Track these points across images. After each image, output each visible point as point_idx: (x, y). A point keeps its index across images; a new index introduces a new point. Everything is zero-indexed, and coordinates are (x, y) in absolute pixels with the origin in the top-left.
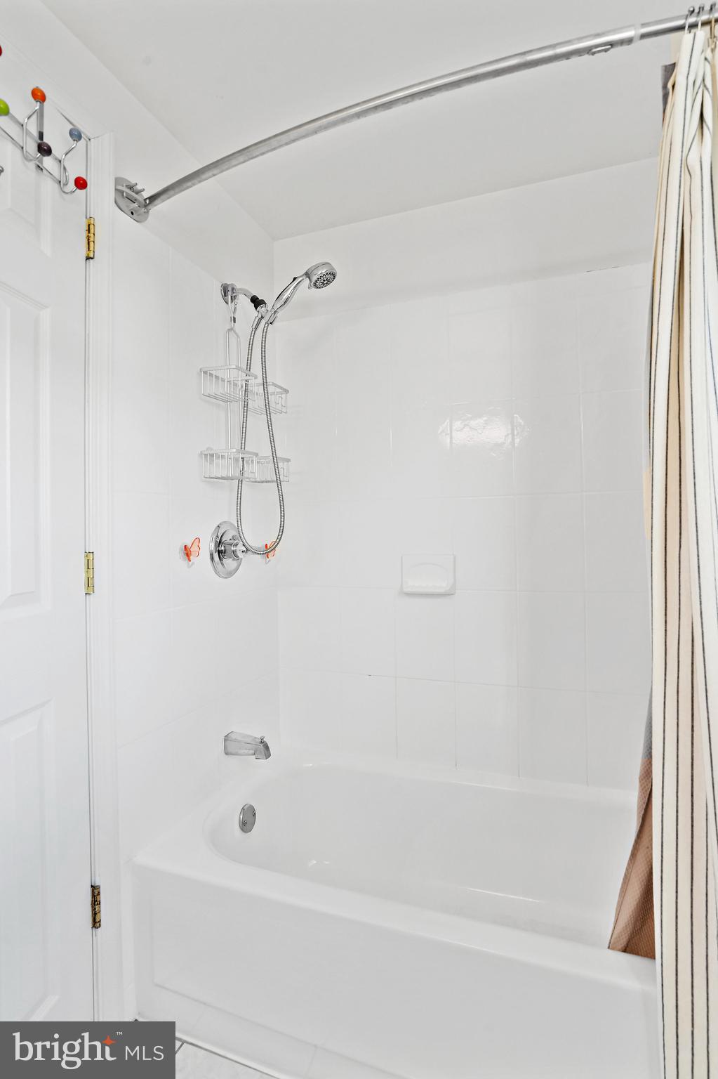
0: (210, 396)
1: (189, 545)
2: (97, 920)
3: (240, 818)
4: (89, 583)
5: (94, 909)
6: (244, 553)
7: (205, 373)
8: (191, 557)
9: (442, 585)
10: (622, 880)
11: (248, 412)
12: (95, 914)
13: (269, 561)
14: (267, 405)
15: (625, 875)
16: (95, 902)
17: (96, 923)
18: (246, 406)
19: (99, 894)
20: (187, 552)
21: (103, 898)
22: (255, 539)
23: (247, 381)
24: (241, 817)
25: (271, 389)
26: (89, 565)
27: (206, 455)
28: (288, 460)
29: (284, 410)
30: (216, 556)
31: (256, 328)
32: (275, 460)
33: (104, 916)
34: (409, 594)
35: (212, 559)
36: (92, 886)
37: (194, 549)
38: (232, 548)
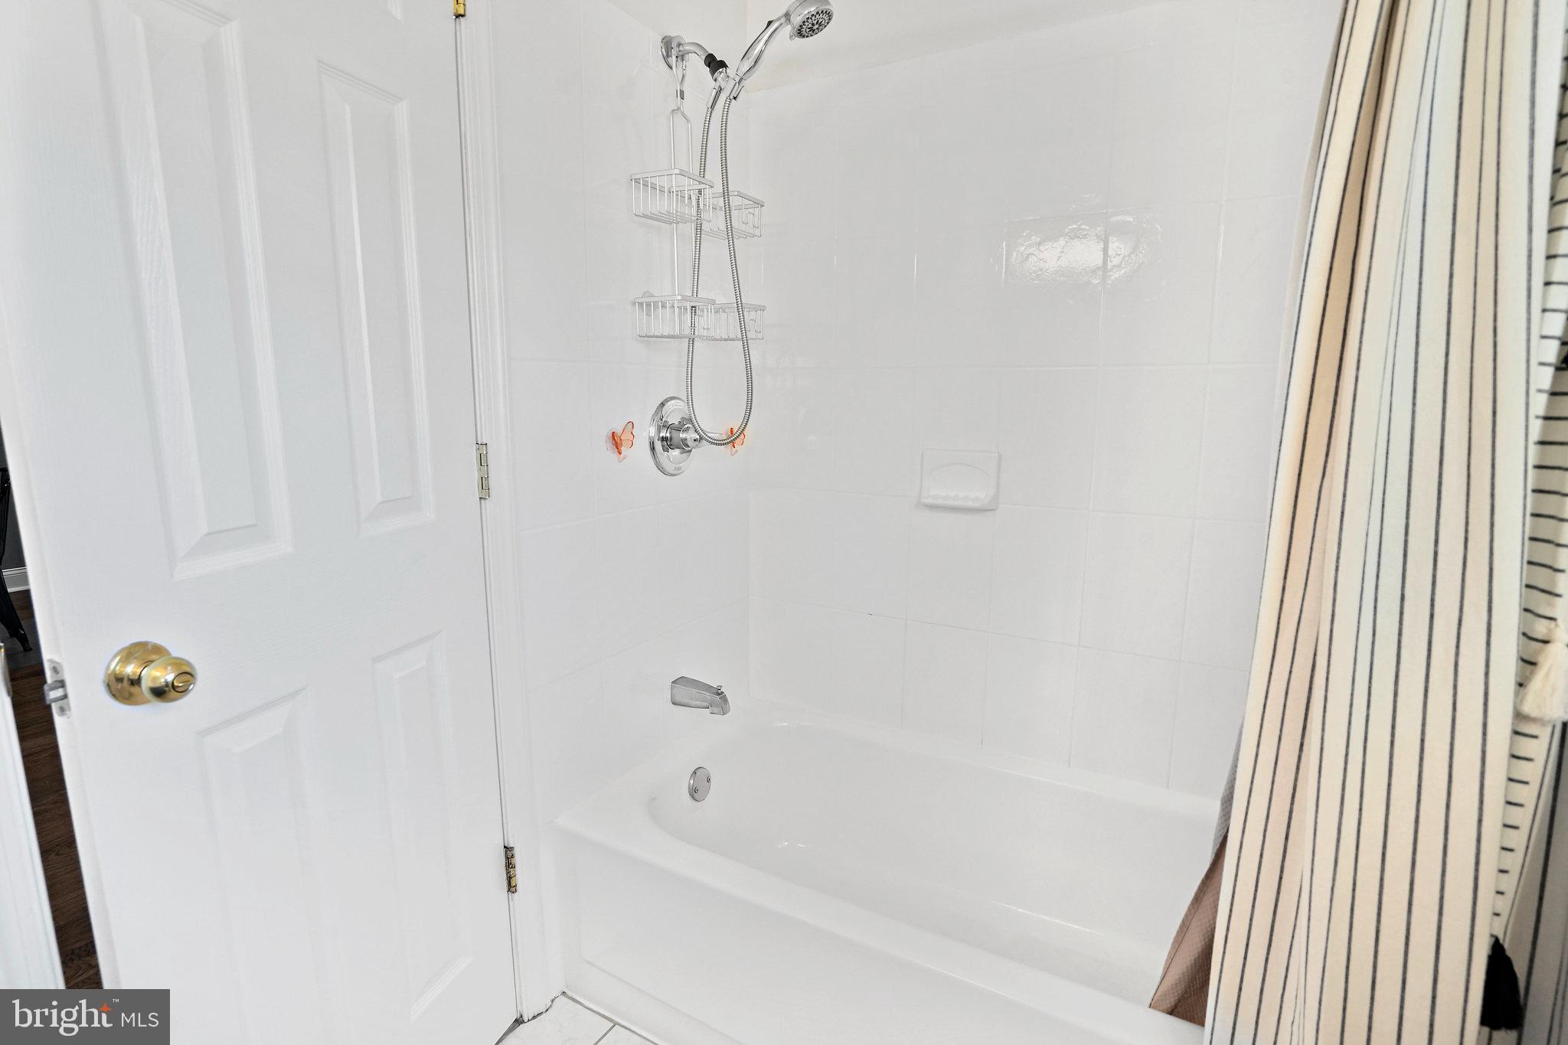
0: (645, 216)
1: (619, 431)
2: (513, 884)
3: (689, 783)
4: (484, 484)
5: (508, 873)
6: (697, 443)
7: (637, 181)
8: (623, 449)
9: (978, 494)
10: (1178, 927)
11: (703, 236)
12: (509, 879)
13: (737, 451)
14: (730, 228)
15: (1183, 922)
16: (509, 865)
17: (511, 888)
18: (699, 228)
19: (513, 856)
20: (616, 442)
21: (518, 860)
22: (713, 423)
23: (700, 192)
24: (692, 782)
25: (735, 201)
26: (482, 461)
27: (641, 304)
28: (763, 309)
29: (757, 232)
30: (658, 445)
31: (713, 107)
32: (740, 308)
33: (520, 879)
34: (932, 507)
35: (653, 449)
36: (505, 847)
37: (626, 437)
38: (681, 435)
